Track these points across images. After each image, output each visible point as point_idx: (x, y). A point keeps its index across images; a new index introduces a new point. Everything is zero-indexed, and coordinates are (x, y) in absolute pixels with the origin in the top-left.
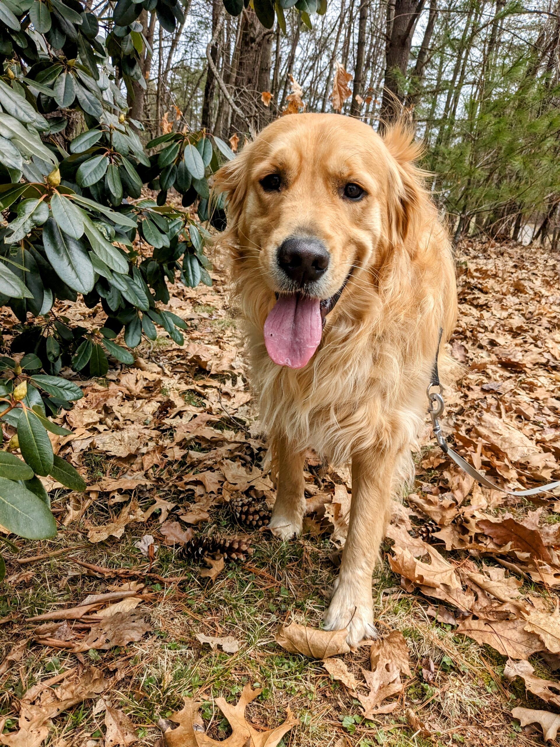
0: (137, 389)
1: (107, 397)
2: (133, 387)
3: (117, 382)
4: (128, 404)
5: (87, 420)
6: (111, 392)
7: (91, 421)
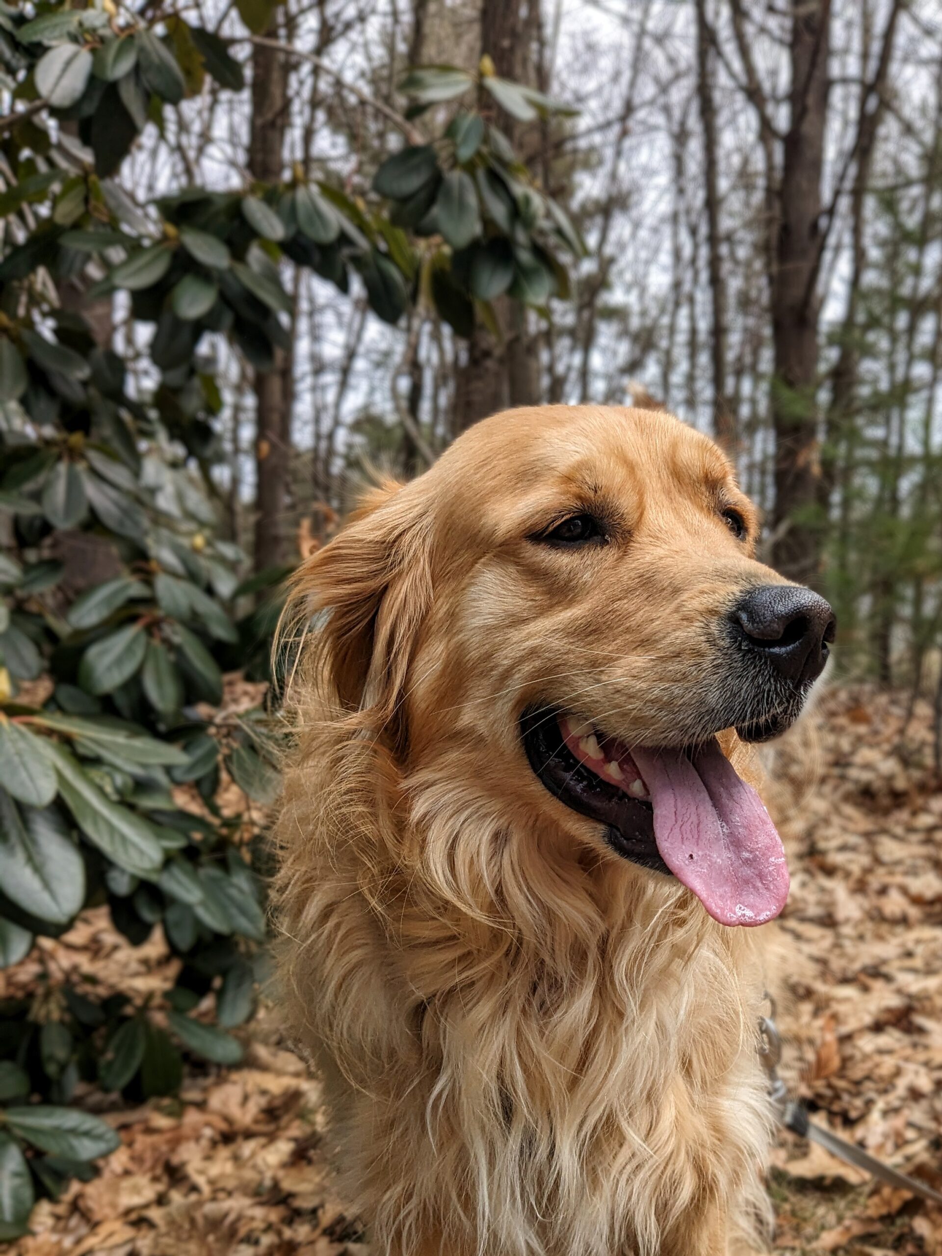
0: (246, 1116)
1: (176, 1142)
2: (235, 1111)
3: (201, 1106)
4: (224, 1152)
5: (128, 1200)
6: (186, 1130)
7: (137, 1201)
